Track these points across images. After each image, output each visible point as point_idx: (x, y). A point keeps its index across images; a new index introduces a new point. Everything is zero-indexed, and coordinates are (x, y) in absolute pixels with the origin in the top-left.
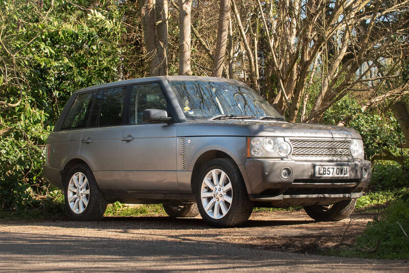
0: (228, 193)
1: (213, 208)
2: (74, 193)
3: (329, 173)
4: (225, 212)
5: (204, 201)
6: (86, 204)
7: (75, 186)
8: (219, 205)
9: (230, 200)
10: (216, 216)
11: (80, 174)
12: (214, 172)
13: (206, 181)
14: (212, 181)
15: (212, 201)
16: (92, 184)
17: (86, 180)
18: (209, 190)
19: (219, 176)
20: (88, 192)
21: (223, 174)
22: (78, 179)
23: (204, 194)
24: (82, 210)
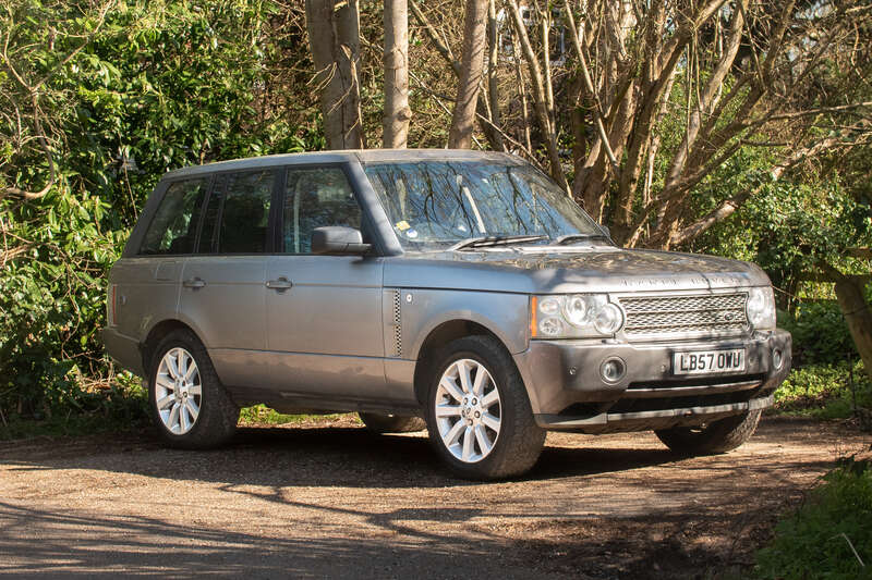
0: (493, 410)
1: (461, 440)
2: (170, 392)
3: (702, 365)
4: (486, 450)
5: (442, 425)
6: (195, 416)
7: (169, 376)
8: (473, 434)
9: (496, 425)
10: (467, 456)
11: (181, 351)
12: (462, 366)
13: (446, 383)
14: (458, 382)
15: (459, 425)
16: (207, 373)
17: (194, 365)
18: (453, 402)
19: (473, 372)
20: (198, 390)
21: (482, 371)
22: (177, 361)
23: (442, 410)
24: (186, 427)
